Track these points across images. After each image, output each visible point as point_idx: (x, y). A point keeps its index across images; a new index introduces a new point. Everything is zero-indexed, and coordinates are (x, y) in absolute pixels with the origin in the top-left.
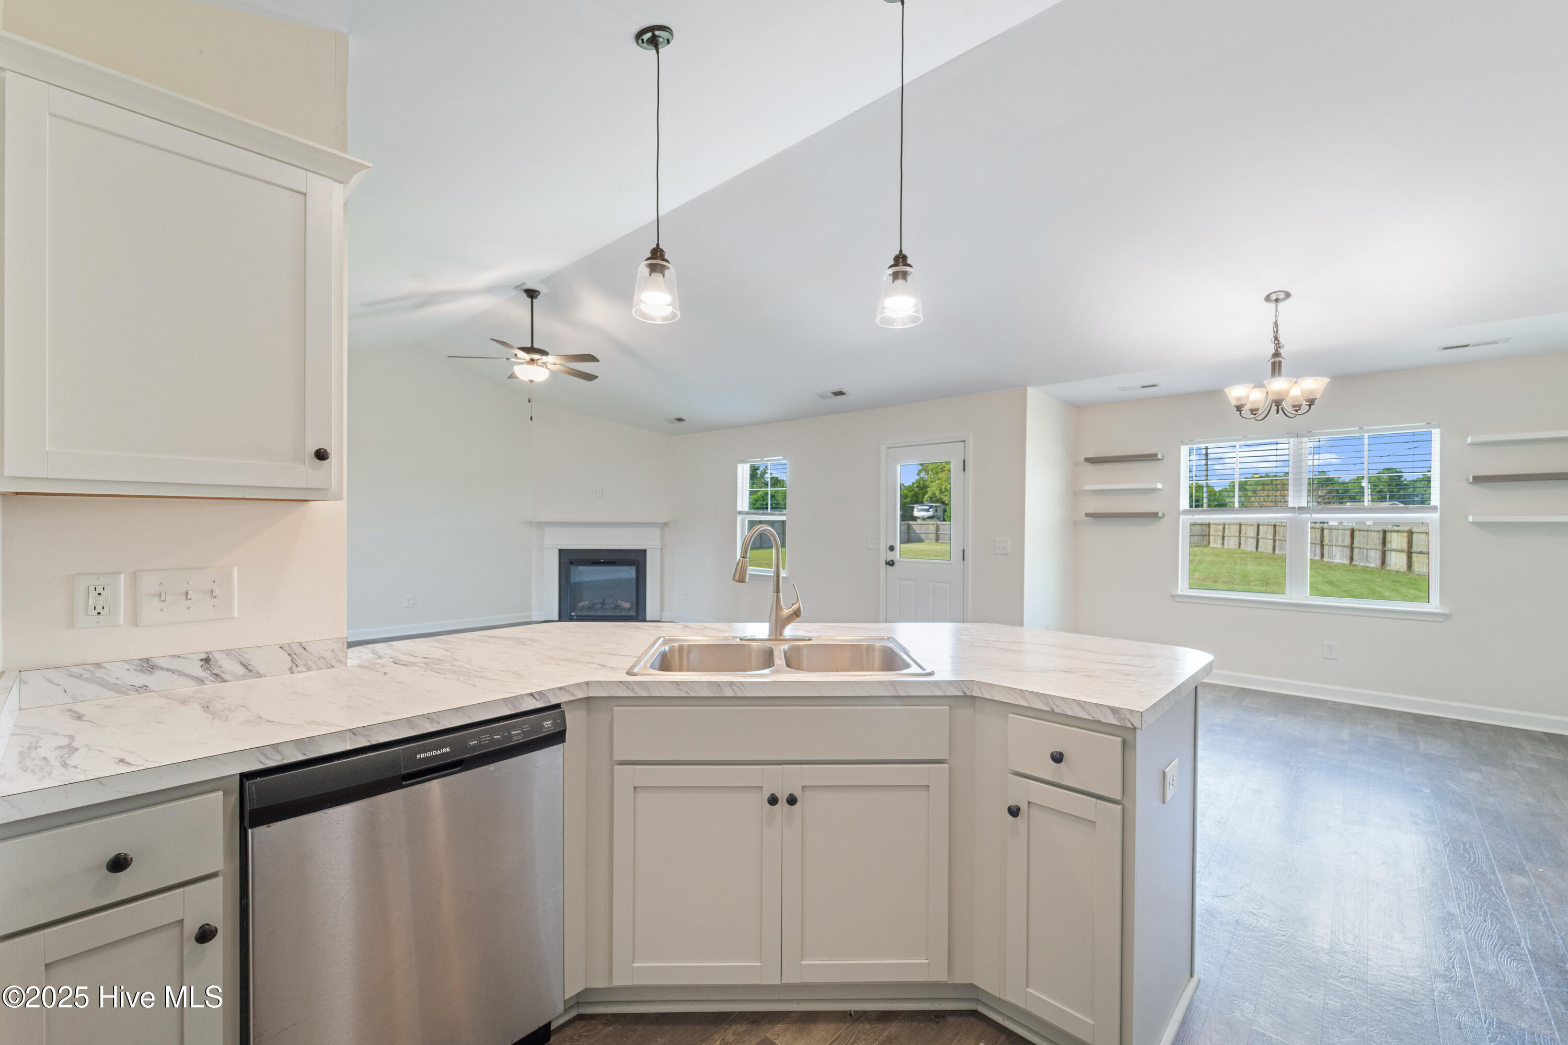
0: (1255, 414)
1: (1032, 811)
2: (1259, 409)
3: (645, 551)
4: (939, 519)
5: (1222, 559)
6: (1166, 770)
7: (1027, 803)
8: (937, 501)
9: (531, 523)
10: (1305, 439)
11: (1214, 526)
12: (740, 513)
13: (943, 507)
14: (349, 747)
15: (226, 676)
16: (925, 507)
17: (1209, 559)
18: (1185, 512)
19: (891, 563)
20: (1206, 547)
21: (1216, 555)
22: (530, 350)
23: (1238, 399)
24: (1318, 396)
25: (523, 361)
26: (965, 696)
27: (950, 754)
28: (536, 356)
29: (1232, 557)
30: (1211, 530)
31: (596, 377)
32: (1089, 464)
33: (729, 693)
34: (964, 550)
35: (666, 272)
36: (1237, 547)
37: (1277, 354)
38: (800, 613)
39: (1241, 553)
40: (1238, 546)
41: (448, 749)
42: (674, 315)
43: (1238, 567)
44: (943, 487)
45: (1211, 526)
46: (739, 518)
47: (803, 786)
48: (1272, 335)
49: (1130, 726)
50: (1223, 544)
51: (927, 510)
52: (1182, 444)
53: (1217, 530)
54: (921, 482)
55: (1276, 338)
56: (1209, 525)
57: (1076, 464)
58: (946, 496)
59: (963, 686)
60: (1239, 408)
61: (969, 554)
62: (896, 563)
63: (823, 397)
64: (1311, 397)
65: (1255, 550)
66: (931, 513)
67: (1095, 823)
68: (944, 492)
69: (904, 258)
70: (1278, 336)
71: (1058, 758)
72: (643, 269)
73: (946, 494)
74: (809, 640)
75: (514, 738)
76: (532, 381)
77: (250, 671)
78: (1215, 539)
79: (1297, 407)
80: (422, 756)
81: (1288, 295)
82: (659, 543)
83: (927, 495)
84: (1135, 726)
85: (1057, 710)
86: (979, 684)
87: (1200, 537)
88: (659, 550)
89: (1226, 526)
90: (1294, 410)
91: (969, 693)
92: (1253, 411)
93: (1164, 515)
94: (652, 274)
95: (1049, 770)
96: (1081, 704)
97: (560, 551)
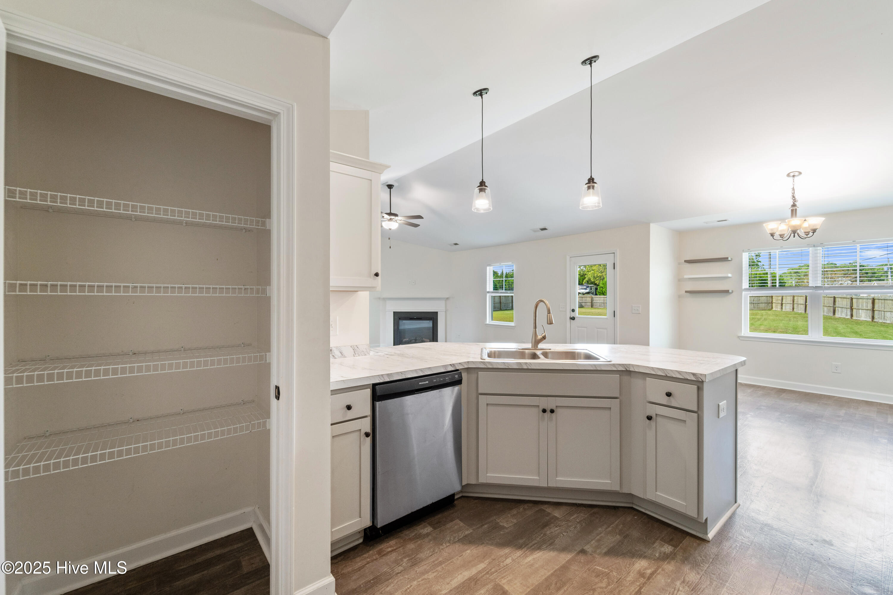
0: (782, 237)
1: (657, 418)
2: (785, 234)
3: (437, 312)
4: (593, 293)
5: (780, 318)
6: (720, 404)
7: (655, 415)
8: (592, 283)
9: (380, 298)
10: (819, 248)
11: (775, 297)
12: (488, 292)
13: (595, 287)
14: (400, 378)
15: (336, 357)
16: (584, 287)
17: (771, 318)
18: (746, 290)
19: (573, 319)
20: (770, 310)
21: (777, 315)
22: (390, 214)
23: (772, 230)
24: (818, 227)
25: (386, 219)
26: (627, 371)
27: (620, 395)
28: (392, 217)
29: (788, 317)
30: (773, 299)
31: (419, 225)
32: (688, 264)
33: (525, 367)
34: (614, 311)
35: (486, 191)
36: (792, 311)
37: (794, 205)
38: (546, 338)
39: (794, 314)
40: (792, 309)
41: (428, 382)
42: (490, 209)
43: (791, 323)
44: (595, 275)
45: (773, 297)
46: (488, 295)
47: (556, 406)
48: (791, 194)
49: (701, 380)
50: (782, 308)
51: (586, 289)
52: (743, 252)
53: (778, 300)
54: (582, 272)
55: (793, 197)
56: (772, 296)
57: (679, 264)
58: (597, 280)
59: (625, 366)
60: (772, 235)
61: (617, 314)
62: (576, 319)
63: (535, 231)
64: (815, 228)
65: (804, 312)
66: (588, 291)
67: (685, 421)
68: (596, 278)
69: (593, 179)
70: (795, 195)
71: (669, 395)
72: (477, 190)
73: (597, 279)
74: (550, 349)
75: (447, 380)
76: (390, 229)
77: (342, 355)
78: (776, 306)
79: (807, 233)
80: (421, 383)
81: (800, 173)
82: (444, 309)
83: (585, 280)
84: (703, 380)
85: (668, 375)
86: (633, 365)
87: (766, 304)
88: (444, 312)
89: (784, 297)
90: (805, 235)
91: (628, 369)
92: (782, 236)
93: (733, 291)
94: (481, 193)
95: (664, 400)
96: (679, 372)
97: (394, 312)
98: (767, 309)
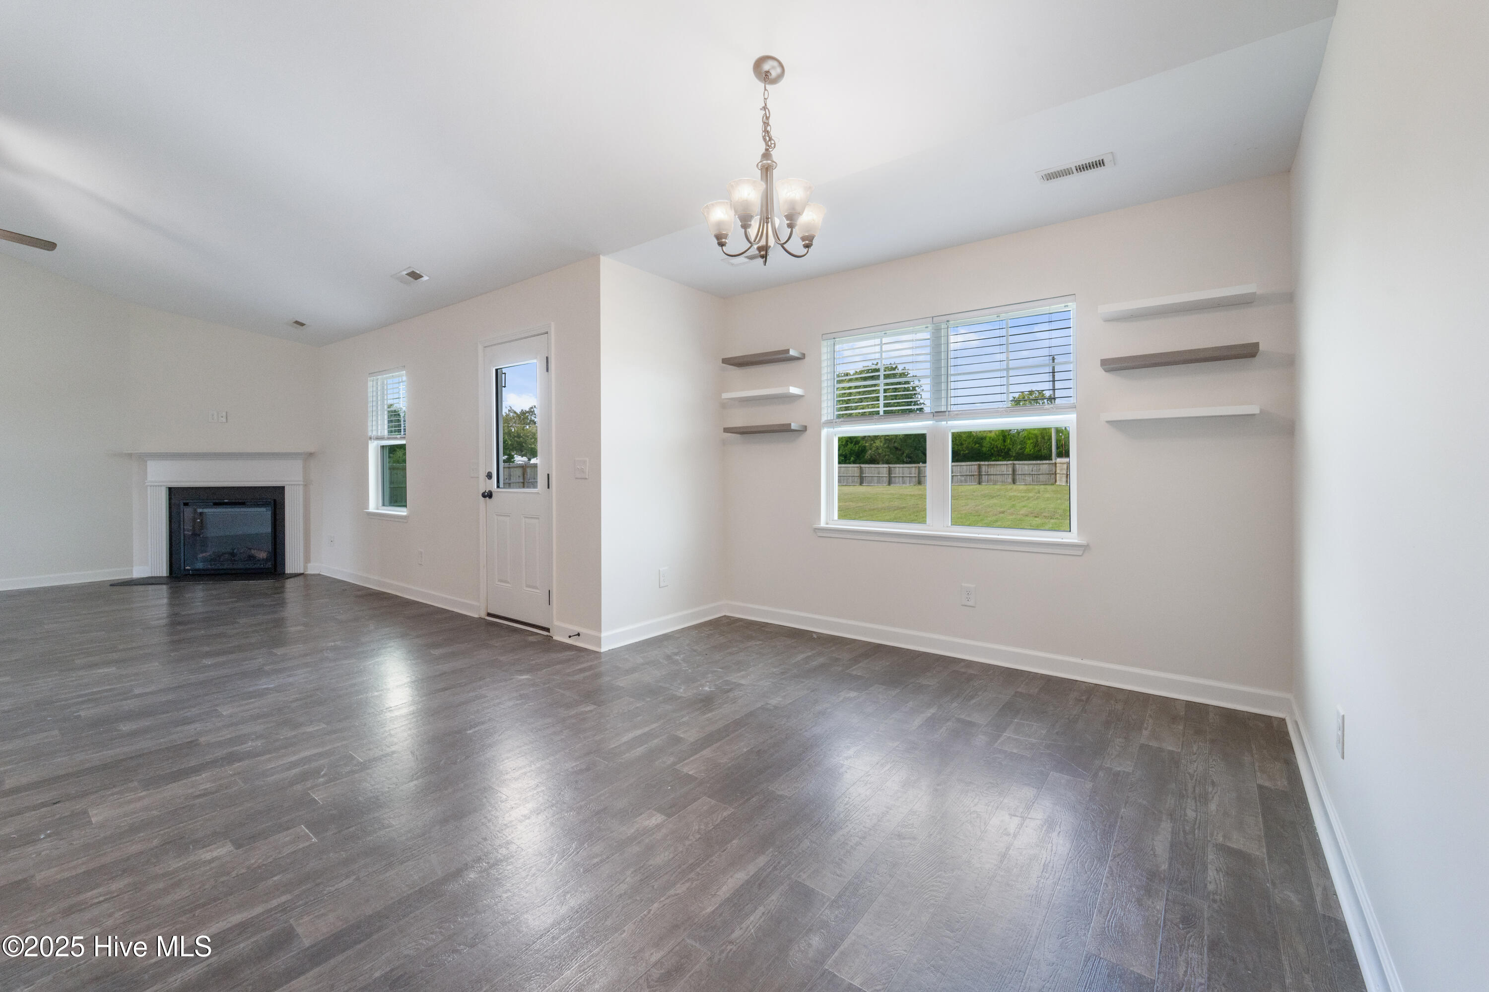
3: (283, 488)
9: (130, 455)
12: (371, 438)
18: (829, 423)
19: (489, 495)
34: (549, 475)
46: (370, 444)
61: (553, 480)
62: (494, 494)
82: (301, 479)
88: (301, 487)
93: (804, 427)
97: (170, 489)
98: (1049, 483)
